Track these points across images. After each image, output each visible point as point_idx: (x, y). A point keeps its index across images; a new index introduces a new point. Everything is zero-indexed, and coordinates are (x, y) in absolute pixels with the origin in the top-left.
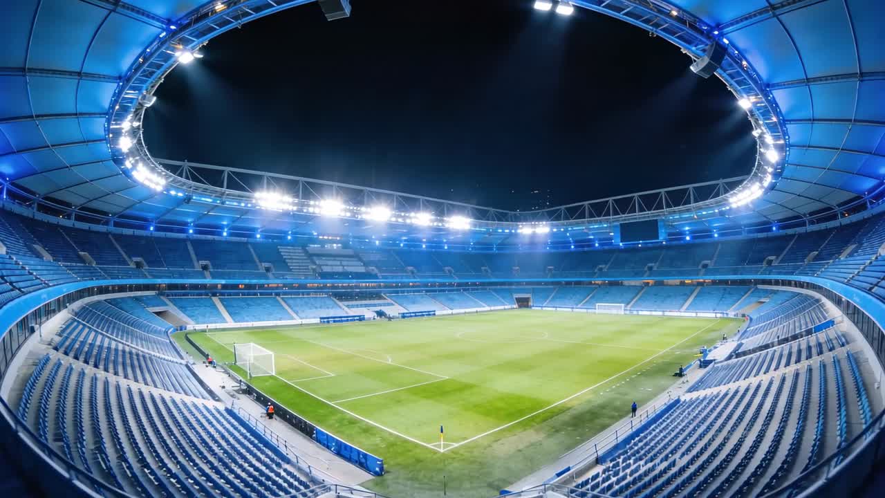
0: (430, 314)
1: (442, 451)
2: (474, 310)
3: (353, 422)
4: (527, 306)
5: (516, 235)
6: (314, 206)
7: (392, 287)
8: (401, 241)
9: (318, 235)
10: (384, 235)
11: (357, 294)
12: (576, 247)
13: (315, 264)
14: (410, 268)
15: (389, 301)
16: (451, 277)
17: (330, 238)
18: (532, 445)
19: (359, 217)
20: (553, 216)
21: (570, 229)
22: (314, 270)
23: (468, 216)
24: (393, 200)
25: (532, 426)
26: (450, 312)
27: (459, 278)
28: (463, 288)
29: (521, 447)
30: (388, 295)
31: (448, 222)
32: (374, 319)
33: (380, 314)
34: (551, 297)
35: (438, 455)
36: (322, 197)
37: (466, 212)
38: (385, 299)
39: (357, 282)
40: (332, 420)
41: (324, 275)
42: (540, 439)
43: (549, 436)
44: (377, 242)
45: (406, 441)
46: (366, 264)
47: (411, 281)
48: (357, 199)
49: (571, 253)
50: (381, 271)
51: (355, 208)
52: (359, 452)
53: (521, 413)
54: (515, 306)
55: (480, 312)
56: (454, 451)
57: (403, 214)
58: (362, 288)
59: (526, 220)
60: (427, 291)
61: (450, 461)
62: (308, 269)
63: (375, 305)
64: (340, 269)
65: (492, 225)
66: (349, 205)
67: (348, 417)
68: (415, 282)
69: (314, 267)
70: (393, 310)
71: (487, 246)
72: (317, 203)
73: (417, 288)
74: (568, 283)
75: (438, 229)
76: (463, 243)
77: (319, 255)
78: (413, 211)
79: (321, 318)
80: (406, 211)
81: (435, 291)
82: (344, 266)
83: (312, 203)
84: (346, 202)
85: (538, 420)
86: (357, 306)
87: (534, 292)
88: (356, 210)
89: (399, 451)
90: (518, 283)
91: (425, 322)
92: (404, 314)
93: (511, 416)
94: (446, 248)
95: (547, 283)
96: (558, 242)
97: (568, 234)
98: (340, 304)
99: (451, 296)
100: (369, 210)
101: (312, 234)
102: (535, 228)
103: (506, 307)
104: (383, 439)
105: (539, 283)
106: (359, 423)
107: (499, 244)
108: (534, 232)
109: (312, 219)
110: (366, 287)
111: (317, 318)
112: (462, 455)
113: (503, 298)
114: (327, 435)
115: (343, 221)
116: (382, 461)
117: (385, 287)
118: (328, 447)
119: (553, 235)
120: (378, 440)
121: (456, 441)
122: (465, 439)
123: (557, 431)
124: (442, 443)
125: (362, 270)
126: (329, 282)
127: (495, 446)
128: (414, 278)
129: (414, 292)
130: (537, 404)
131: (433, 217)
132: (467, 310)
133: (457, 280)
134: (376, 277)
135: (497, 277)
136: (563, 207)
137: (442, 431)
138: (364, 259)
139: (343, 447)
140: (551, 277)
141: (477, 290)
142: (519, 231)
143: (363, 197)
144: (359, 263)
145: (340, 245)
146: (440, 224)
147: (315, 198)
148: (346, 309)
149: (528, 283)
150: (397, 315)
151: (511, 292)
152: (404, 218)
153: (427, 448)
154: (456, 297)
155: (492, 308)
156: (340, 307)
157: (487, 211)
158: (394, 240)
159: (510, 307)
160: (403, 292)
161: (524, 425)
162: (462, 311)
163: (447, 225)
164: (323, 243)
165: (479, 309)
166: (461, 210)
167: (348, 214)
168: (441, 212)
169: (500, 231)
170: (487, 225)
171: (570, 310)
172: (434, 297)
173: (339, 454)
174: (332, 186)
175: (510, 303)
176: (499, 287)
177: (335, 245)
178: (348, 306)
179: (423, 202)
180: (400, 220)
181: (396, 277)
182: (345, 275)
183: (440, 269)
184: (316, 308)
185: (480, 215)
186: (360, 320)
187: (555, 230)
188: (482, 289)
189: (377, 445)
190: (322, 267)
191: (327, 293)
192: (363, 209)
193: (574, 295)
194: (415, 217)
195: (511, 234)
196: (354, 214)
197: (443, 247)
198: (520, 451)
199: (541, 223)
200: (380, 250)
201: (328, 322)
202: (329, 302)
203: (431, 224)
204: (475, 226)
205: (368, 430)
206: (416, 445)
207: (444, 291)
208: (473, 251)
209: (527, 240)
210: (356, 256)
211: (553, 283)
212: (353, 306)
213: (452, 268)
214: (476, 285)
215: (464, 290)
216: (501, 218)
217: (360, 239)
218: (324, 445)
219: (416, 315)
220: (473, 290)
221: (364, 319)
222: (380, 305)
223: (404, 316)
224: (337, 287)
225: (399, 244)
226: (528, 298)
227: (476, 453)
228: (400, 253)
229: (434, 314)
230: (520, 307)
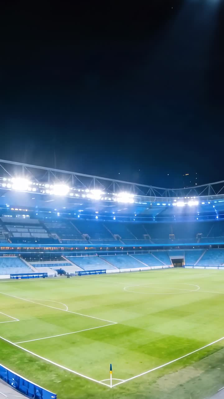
0: (101, 272)
1: (111, 386)
2: (138, 269)
3: (32, 360)
4: (181, 266)
5: (171, 208)
6: (7, 182)
7: (70, 250)
8: (78, 213)
9: (10, 207)
10: (65, 208)
11: (42, 256)
12: (220, 217)
13: (7, 231)
14: (86, 235)
15: (68, 262)
16: (118, 242)
17: (20, 210)
18: (193, 379)
19: (44, 192)
20: (202, 192)
21: (215, 202)
22: (6, 236)
23: (132, 192)
24: (71, 178)
25: (191, 364)
26: (118, 271)
27: (126, 244)
28: (129, 251)
29: (182, 381)
30: (66, 257)
31: (116, 197)
32: (55, 276)
33: (61, 272)
34: (200, 258)
35: (108, 390)
36: (13, 174)
37: (131, 189)
38: (65, 260)
39: (41, 246)
40: (15, 358)
41: (15, 240)
42: (199, 375)
43: (207, 371)
44: (58, 214)
45: (78, 377)
46: (49, 232)
47: (86, 246)
48: (42, 177)
49: (216, 223)
50: (62, 237)
51: (40, 185)
52: (35, 387)
53: (180, 352)
54: (171, 266)
55: (142, 270)
56: (122, 387)
57: (79, 191)
58: (46, 251)
59: (179, 195)
60: (99, 254)
61: (118, 395)
62: (2, 235)
63: (56, 265)
64: (27, 235)
65: (152, 200)
66: (36, 182)
67: (28, 355)
68: (90, 246)
69: (7, 233)
70: (71, 269)
71: (148, 217)
72: (9, 180)
73: (91, 252)
74: (215, 247)
75: (108, 203)
76: (129, 215)
77: (11, 224)
78: (87, 187)
79: (11, 275)
80: (82, 187)
81: (106, 254)
82: (30, 233)
83: (5, 179)
84: (33, 179)
85: (195, 358)
86: (42, 266)
87: (186, 254)
88: (41, 186)
89: (73, 386)
90: (174, 247)
91: (97, 280)
92: (80, 272)
93: (171, 355)
94: (114, 219)
95: (196, 247)
96: (206, 213)
97: (214, 207)
98: (28, 263)
99: (119, 258)
100: (51, 186)
101: (6, 207)
102: (187, 202)
103: (164, 267)
104: (58, 376)
105: (191, 247)
106: (38, 361)
107: (157, 216)
108: (186, 205)
109: (5, 193)
110: (49, 250)
111: (8, 274)
112: (128, 390)
113: (161, 259)
114: (8, 371)
115: (31, 195)
116: (56, 395)
117: (65, 250)
118: (9, 382)
119: (201, 206)
120: (54, 376)
121: (124, 378)
122: (132, 375)
123: (214, 367)
124: (111, 379)
125: (46, 236)
126: (19, 246)
127: (159, 381)
128: (89, 243)
129: (88, 254)
130: (193, 345)
131: (104, 193)
132: (132, 269)
133: (124, 245)
134: (57, 242)
135: (156, 243)
136: (209, 184)
137: (111, 369)
138: (48, 227)
139: (21, 383)
140: (200, 242)
141: (140, 253)
142: (174, 204)
143: (47, 175)
144: (43, 230)
145: (28, 216)
146: (110, 199)
147: (7, 176)
148: (32, 267)
149: (181, 247)
150: (74, 273)
151: (167, 255)
152: (81, 193)
153: (97, 384)
154: (123, 259)
155: (153, 268)
156: (28, 266)
157: (148, 189)
158: (72, 212)
159: (167, 266)
160: (79, 254)
161: (185, 363)
162: (128, 270)
163: (115, 200)
164: (14, 213)
165: (142, 269)
166: (127, 187)
167: (35, 190)
168: (110, 188)
169: (158, 204)
170: (147, 199)
171: (216, 268)
172: (105, 259)
173: (18, 388)
174: (21, 166)
175: (167, 264)
176: (158, 250)
177: (24, 216)
178: (34, 266)
179: (96, 181)
180: (77, 195)
181: (74, 242)
182: (32, 240)
183: (110, 236)
184: (7, 266)
185: (142, 191)
186: (44, 277)
187: (203, 203)
188: (144, 253)
189: (52, 381)
190: (13, 234)
191: (17, 255)
192: (47, 186)
193: (219, 256)
194: (90, 193)
195: (167, 207)
196: (39, 189)
197: (112, 219)
198: (181, 385)
199: (191, 198)
200: (61, 220)
201: (17, 278)
202: (18, 262)
203: (102, 199)
204: (138, 200)
205: (45, 368)
206: (88, 381)
207: (114, 254)
208: (137, 222)
209: (180, 212)
210: (41, 225)
211: (201, 247)
212: (38, 266)
213: (120, 235)
214: (139, 249)
215: (130, 253)
216: (159, 193)
217: (45, 211)
218: (5, 380)
219: (90, 273)
220: (136, 253)
221: (47, 276)
222: (60, 265)
223: (80, 274)
224: (26, 250)
225: (77, 215)
226: (183, 259)
227: (142, 388)
228: (77, 223)
229: (105, 272)
230: (175, 266)
